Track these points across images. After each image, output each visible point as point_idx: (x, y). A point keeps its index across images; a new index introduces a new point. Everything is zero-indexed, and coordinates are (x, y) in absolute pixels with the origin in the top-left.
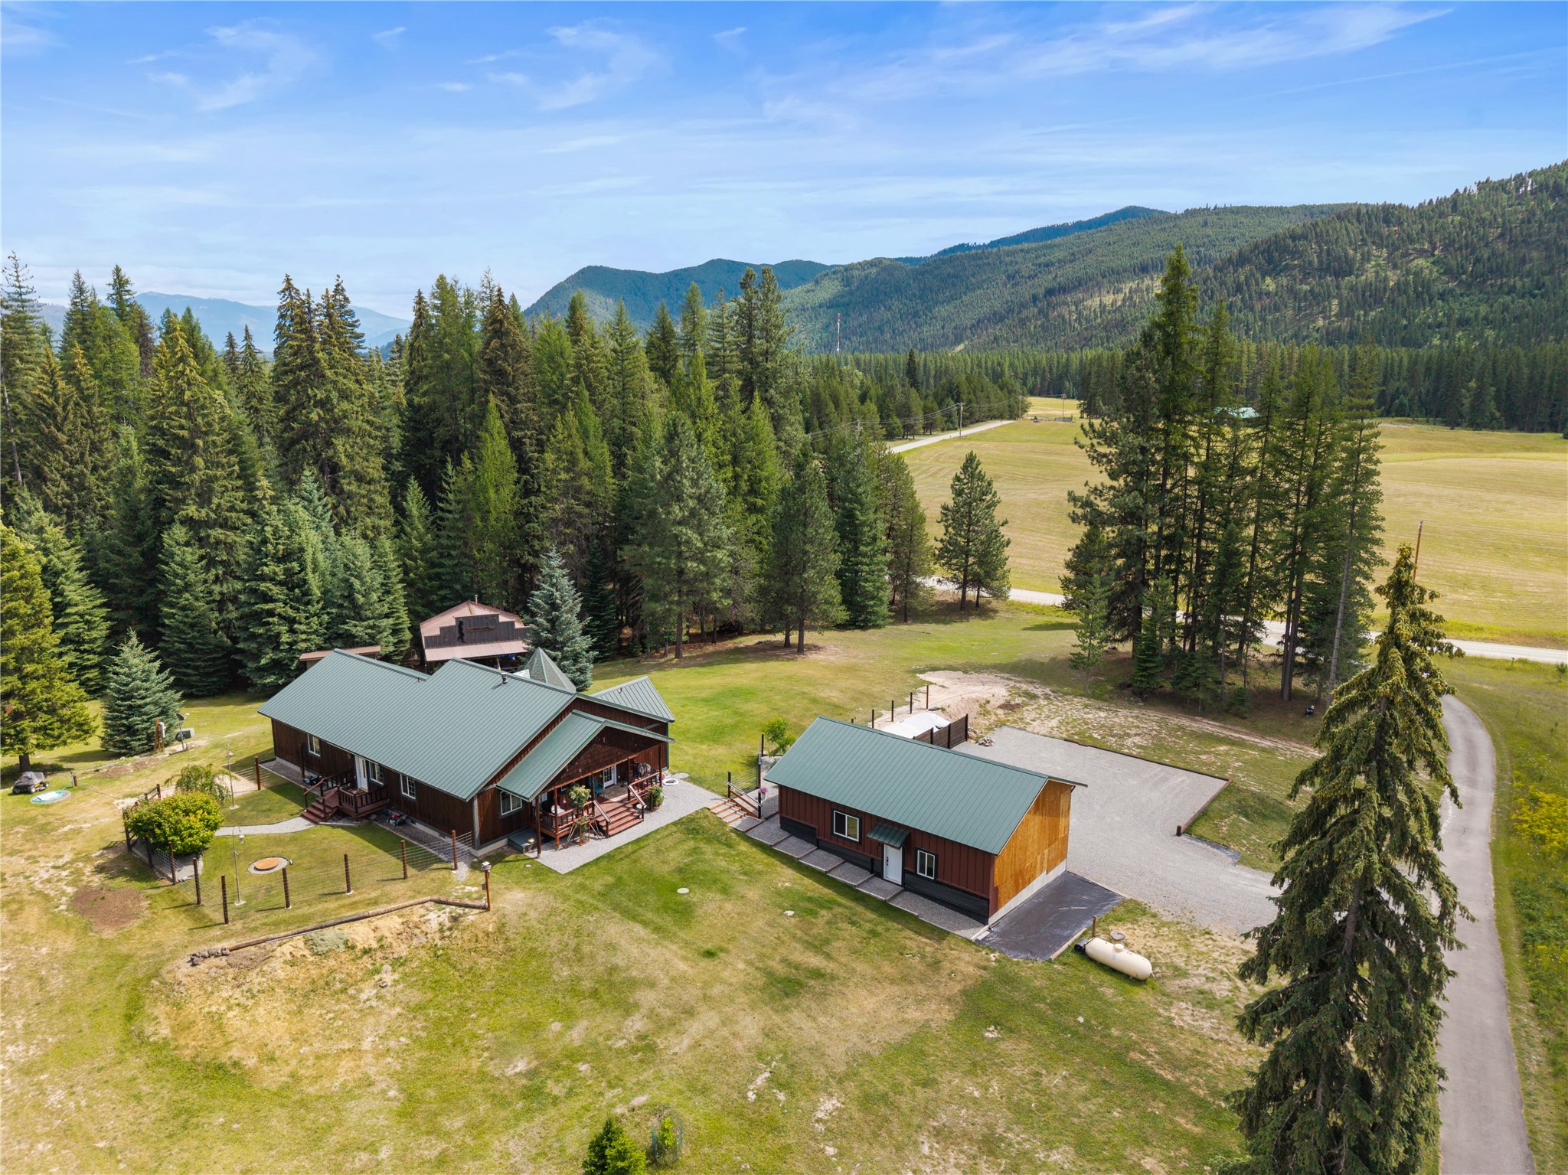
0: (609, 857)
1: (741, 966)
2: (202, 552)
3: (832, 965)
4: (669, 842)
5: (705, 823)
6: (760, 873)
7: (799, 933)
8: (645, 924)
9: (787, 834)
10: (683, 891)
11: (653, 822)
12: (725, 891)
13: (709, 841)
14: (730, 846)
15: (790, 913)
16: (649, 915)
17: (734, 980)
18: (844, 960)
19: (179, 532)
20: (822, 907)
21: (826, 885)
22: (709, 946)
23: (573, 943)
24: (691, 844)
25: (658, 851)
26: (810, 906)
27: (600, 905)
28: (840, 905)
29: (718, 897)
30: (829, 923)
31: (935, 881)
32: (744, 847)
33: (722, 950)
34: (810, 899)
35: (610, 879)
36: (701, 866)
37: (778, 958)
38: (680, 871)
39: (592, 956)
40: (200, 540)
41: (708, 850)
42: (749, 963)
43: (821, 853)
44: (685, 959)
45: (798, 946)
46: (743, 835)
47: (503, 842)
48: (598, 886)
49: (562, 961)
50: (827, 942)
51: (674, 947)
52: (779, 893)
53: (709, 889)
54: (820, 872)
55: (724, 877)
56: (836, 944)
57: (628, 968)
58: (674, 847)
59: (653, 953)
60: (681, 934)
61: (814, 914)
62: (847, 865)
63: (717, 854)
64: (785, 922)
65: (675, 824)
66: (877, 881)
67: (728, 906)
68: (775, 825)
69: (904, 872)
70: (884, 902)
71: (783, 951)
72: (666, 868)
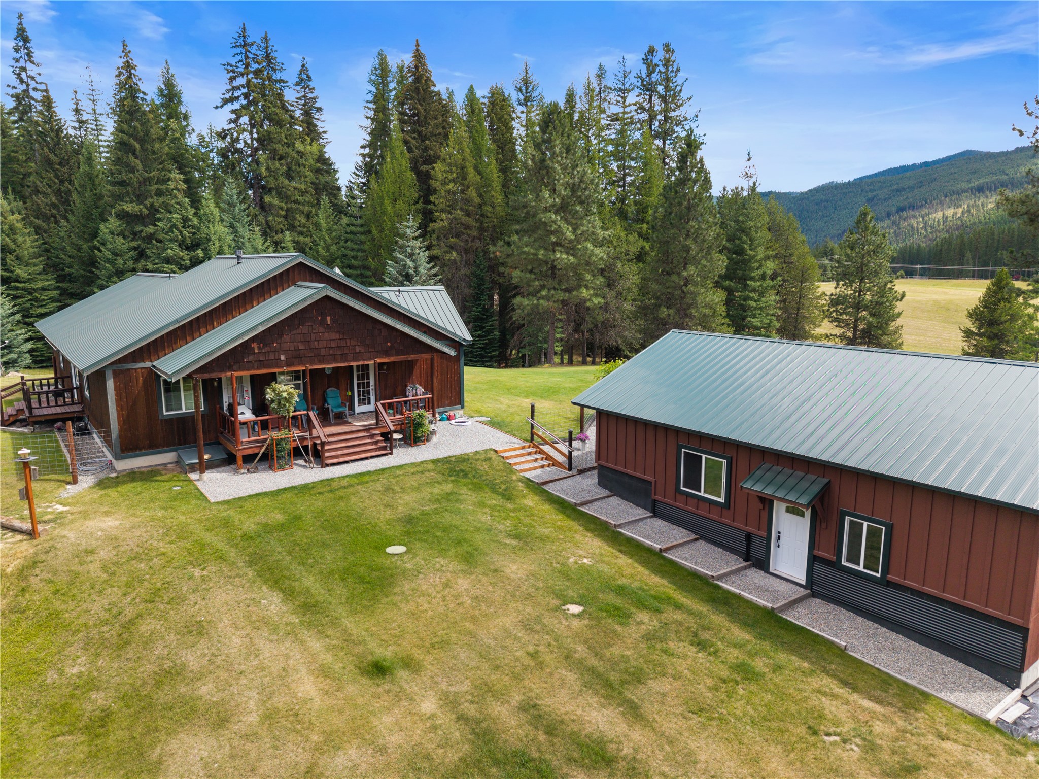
0: (304, 489)
1: (429, 706)
3: (637, 735)
4: (412, 482)
5: (484, 467)
6: (543, 539)
7: (581, 650)
8: (289, 594)
9: (606, 492)
10: (399, 549)
11: (403, 456)
12: (469, 559)
13: (477, 487)
14: (508, 496)
15: (575, 609)
16: (309, 581)
17: (395, 739)
18: (670, 726)
19: (113, 223)
20: (642, 605)
21: (657, 571)
22: (386, 653)
23: (130, 612)
24: (448, 487)
25: (388, 489)
26: (618, 601)
27: (232, 554)
28: (678, 607)
29: (454, 566)
30: (649, 637)
31: (885, 583)
32: (531, 501)
33: (409, 664)
34: (621, 591)
35: (278, 517)
36: (448, 519)
37: (517, 698)
38: (409, 520)
39: (148, 643)
41: (469, 497)
42: (450, 702)
43: (658, 523)
44: (324, 672)
45: (571, 677)
46: (538, 488)
47: (168, 457)
48: (250, 525)
49: (88, 643)
50: (638, 677)
51: (316, 645)
52: (565, 574)
53: (443, 552)
54: (650, 550)
55: (478, 539)
56: (655, 685)
57: (200, 676)
58: (417, 489)
59: (267, 650)
60: (348, 623)
61: (622, 616)
62: (702, 544)
63: (482, 505)
64: (558, 625)
65: (434, 462)
66: (756, 576)
67: (463, 583)
68: (590, 482)
69: (813, 559)
70: (771, 614)
71: (534, 684)
72: (388, 514)
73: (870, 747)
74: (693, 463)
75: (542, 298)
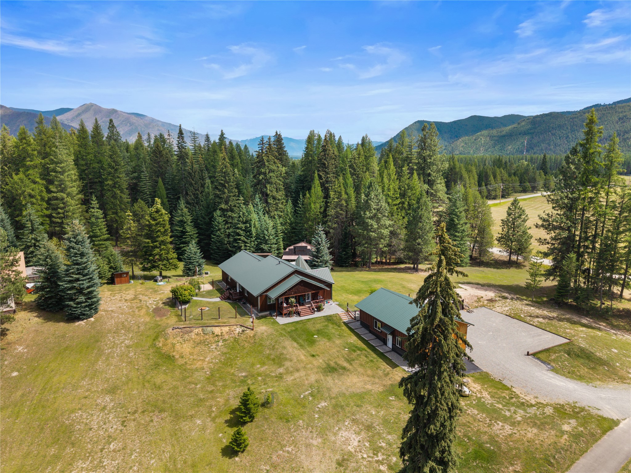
0: (297, 322)
1: (321, 361)
2: (224, 219)
3: (350, 367)
4: (319, 322)
5: (335, 318)
6: (344, 336)
7: (346, 356)
8: (298, 343)
9: (361, 326)
10: (316, 336)
11: (317, 315)
12: (329, 339)
13: (333, 324)
14: (339, 326)
15: (347, 349)
16: (301, 341)
17: (316, 364)
18: (355, 366)
19: (218, 212)
20: (359, 350)
21: (365, 344)
22: (314, 354)
23: (273, 344)
24: (326, 323)
25: (314, 323)
26: (354, 348)
27: (287, 335)
28: (366, 351)
29: (326, 340)
30: (358, 355)
31: (401, 349)
32: (344, 327)
33: (318, 355)
34: (356, 347)
35: (294, 328)
36: (326, 331)
37: (334, 361)
38: (318, 330)
39: (277, 349)
40: (224, 215)
41: (331, 326)
42: (323, 361)
43: (370, 334)
44: (305, 355)
45: (343, 359)
46: (346, 324)
47: (268, 313)
48: (289, 330)
49: (268, 349)
50: (354, 360)
51: (303, 352)
52: (347, 344)
53: (324, 338)
54: (365, 340)
55: (331, 335)
56: (356, 361)
57: (286, 354)
58: (320, 323)
59: (296, 352)
60: (308, 348)
61: (355, 351)
62: (377, 340)
63: (333, 328)
64: (343, 352)
65: (324, 317)
66: (384, 347)
67: (328, 344)
68: (359, 323)
69: (393, 344)
70: (382, 353)
71: (337, 360)
72: (314, 329)
73: (384, 371)
74: (376, 323)
75: (365, 247)
